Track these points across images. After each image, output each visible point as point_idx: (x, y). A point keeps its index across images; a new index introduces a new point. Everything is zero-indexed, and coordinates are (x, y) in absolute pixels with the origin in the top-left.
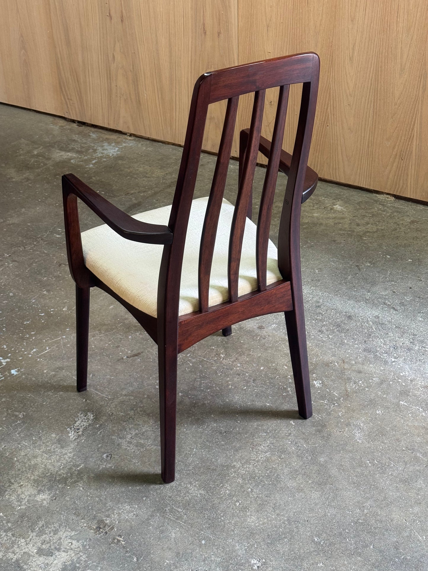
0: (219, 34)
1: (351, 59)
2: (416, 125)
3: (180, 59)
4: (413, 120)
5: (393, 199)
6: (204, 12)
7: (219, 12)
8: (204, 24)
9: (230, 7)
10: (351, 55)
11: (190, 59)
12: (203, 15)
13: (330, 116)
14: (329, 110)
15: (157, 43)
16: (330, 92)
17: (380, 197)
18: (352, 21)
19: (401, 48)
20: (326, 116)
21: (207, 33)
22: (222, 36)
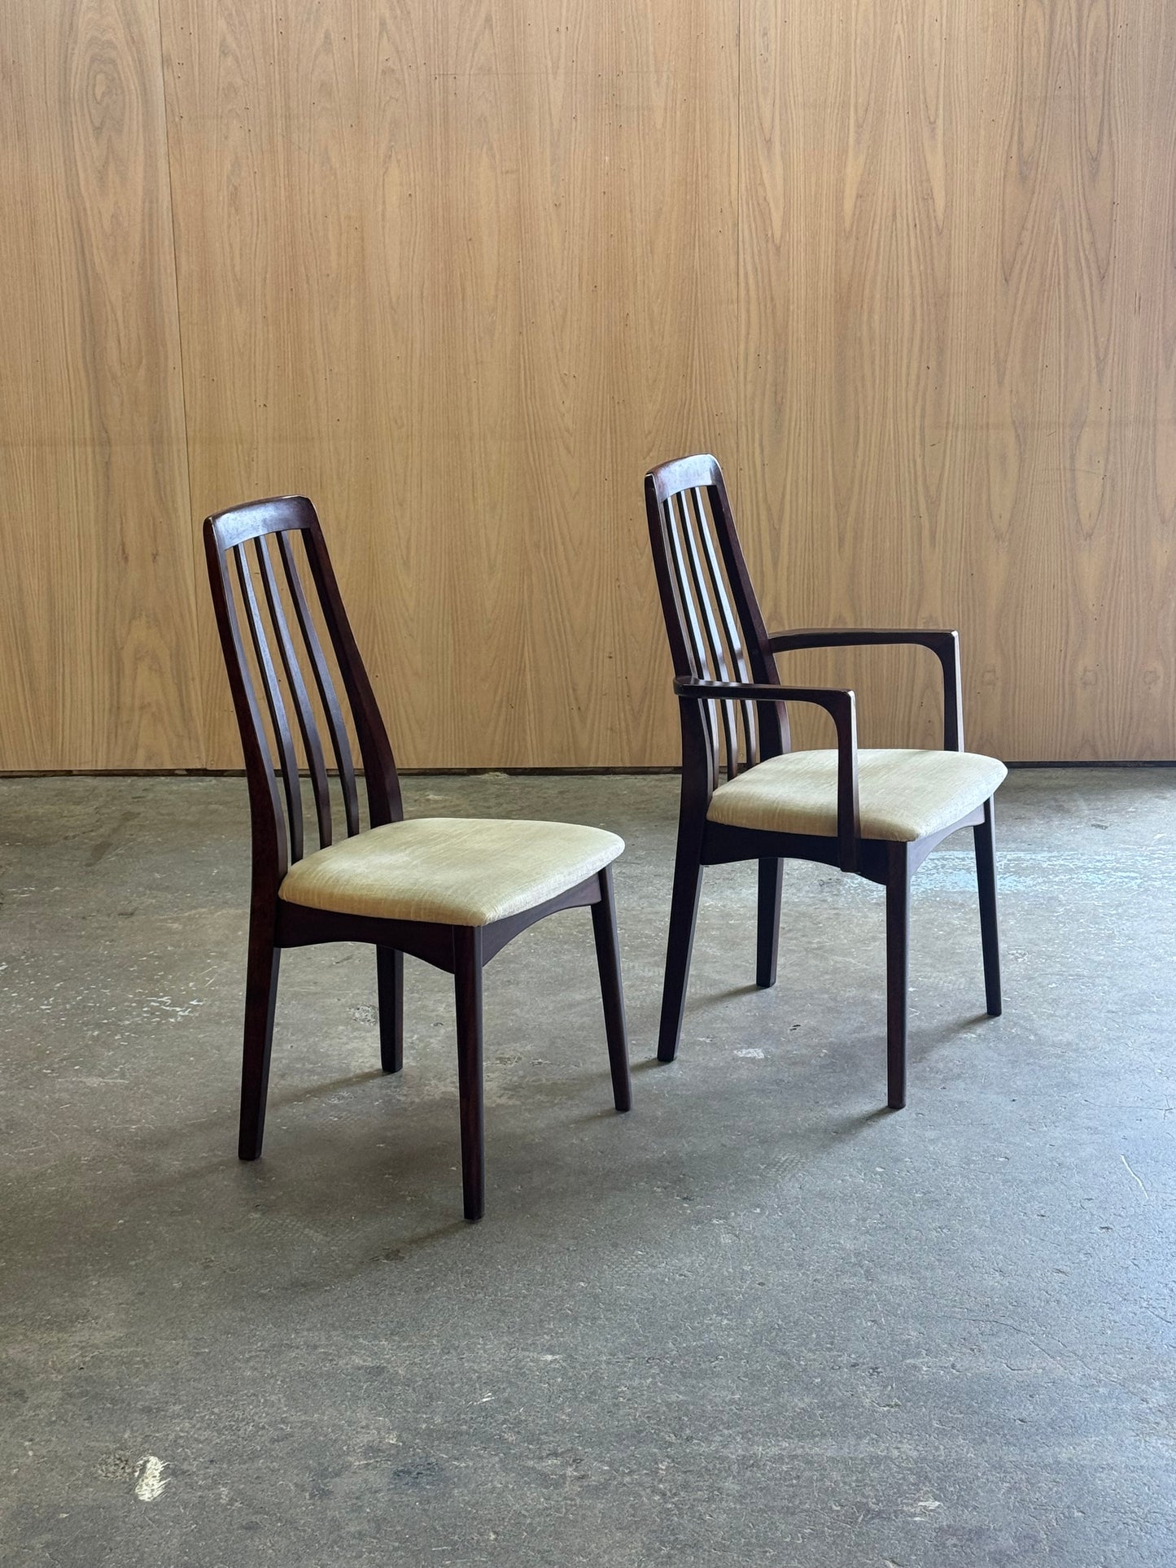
0: (155, 556)
1: (406, 564)
2: (526, 648)
3: (73, 609)
4: (521, 641)
5: (504, 776)
6: (122, 524)
7: (154, 519)
8: (123, 544)
9: (175, 510)
10: (405, 558)
11: (94, 608)
12: (122, 529)
13: (379, 660)
14: (376, 649)
15: (20, 590)
16: (375, 620)
17: (485, 777)
18: (401, 505)
19: (486, 535)
20: (371, 659)
21: (130, 558)
22: (161, 560)
